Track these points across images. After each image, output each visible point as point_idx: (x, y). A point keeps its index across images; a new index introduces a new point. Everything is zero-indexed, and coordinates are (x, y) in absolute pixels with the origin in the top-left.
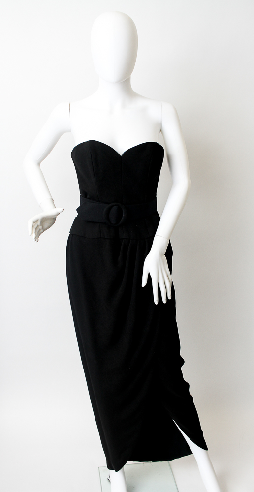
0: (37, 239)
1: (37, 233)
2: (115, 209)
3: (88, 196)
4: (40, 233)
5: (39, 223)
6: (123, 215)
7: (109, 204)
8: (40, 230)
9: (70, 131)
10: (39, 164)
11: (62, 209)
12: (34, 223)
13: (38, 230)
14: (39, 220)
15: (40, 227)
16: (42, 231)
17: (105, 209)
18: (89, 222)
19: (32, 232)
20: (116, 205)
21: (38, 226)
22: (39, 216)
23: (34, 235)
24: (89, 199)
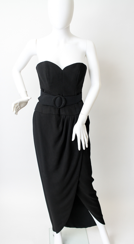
0: (16, 113)
1: (16, 110)
2: (58, 98)
3: (44, 91)
4: (18, 110)
5: (18, 105)
6: (63, 102)
7: (56, 96)
8: (19, 108)
9: (36, 55)
10: (20, 72)
11: (30, 98)
12: (15, 104)
13: (17, 108)
14: (18, 103)
15: (19, 107)
16: (20, 109)
17: (53, 99)
18: (44, 105)
19: (14, 110)
20: (59, 97)
21: (17, 106)
22: (18, 101)
23: (15, 112)
24: (45, 92)
